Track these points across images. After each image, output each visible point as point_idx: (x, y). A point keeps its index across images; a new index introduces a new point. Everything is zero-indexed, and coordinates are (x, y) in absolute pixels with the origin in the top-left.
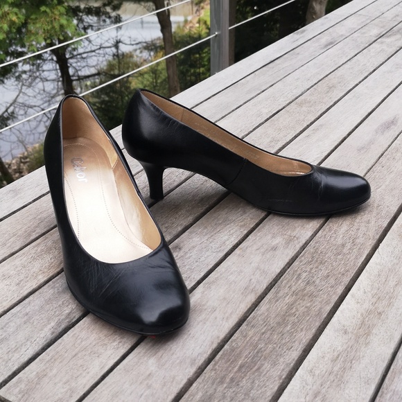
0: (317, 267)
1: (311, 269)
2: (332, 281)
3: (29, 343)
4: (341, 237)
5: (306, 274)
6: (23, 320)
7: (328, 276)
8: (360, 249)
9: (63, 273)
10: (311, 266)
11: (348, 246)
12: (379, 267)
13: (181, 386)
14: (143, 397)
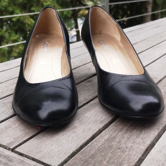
3: (3, 114)
5: (164, 90)
6: (2, 105)
9: (13, 95)
13: (95, 132)
14: (70, 137)
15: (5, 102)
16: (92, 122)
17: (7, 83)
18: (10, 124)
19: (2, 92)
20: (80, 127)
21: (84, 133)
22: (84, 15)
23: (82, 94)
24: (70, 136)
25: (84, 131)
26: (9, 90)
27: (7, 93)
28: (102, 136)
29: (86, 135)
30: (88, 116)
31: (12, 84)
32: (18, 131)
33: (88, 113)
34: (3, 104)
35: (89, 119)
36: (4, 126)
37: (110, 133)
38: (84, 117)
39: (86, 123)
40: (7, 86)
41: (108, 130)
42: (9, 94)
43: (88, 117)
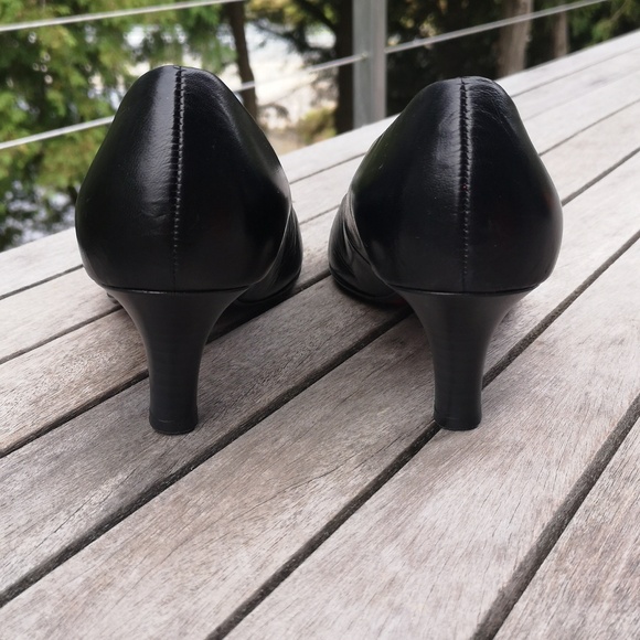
3: (62, 515)
15: (58, 450)
16: (460, 552)
17: (48, 351)
18: (105, 567)
19: (33, 398)
20: (412, 580)
21: (441, 615)
22: (269, 11)
23: (380, 408)
24: (381, 630)
25: (438, 605)
26: (62, 388)
27: (60, 403)
28: (521, 631)
29: (453, 625)
30: (433, 519)
31: (71, 359)
32: (146, 606)
33: (430, 505)
34: (53, 464)
35: (442, 536)
36: (80, 580)
37: (553, 610)
38: (421, 528)
39: (435, 562)
40: (53, 367)
41: (540, 595)
42: (68, 410)
43: (433, 527)
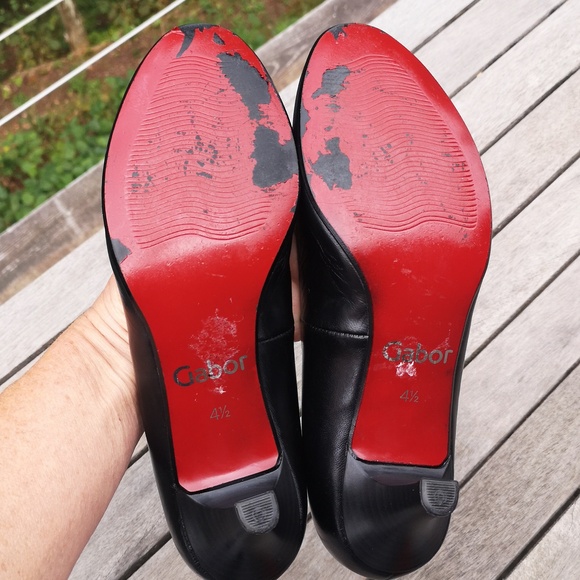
0: (474, 524)
1: (466, 526)
2: (484, 558)
4: (534, 461)
7: (483, 546)
8: (549, 497)
10: (467, 520)
11: (536, 484)
12: (560, 543)
